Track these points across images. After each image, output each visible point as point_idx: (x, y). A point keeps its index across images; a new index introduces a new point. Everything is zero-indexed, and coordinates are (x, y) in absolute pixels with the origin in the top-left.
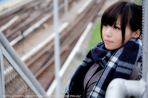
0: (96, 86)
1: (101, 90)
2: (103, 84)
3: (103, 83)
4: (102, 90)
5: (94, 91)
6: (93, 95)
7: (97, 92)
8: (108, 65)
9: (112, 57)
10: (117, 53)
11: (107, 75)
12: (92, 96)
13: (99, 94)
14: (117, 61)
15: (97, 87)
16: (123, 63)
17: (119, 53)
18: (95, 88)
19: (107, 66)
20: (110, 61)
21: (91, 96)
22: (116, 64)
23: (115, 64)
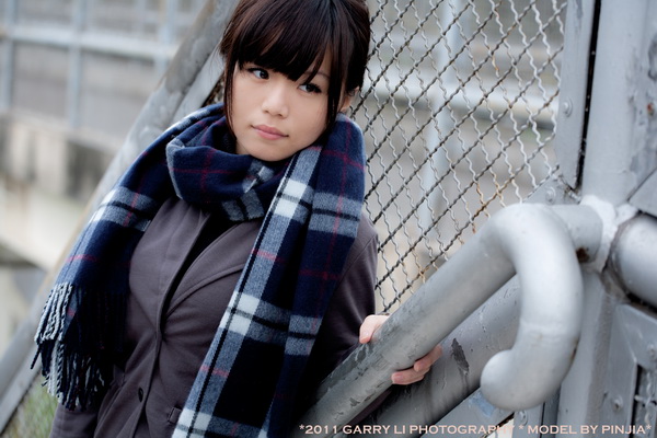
0: (241, 290)
1: (260, 305)
2: (269, 281)
3: (266, 278)
4: (266, 305)
5: (234, 311)
6: (233, 328)
7: (245, 315)
8: (276, 212)
9: (285, 182)
10: (298, 165)
11: (277, 248)
12: (230, 329)
13: (255, 318)
14: (305, 195)
15: (243, 296)
16: (333, 198)
17: (306, 165)
18: (237, 301)
19: (271, 214)
20: (280, 195)
21: (225, 332)
22: (305, 204)
23: (301, 208)
